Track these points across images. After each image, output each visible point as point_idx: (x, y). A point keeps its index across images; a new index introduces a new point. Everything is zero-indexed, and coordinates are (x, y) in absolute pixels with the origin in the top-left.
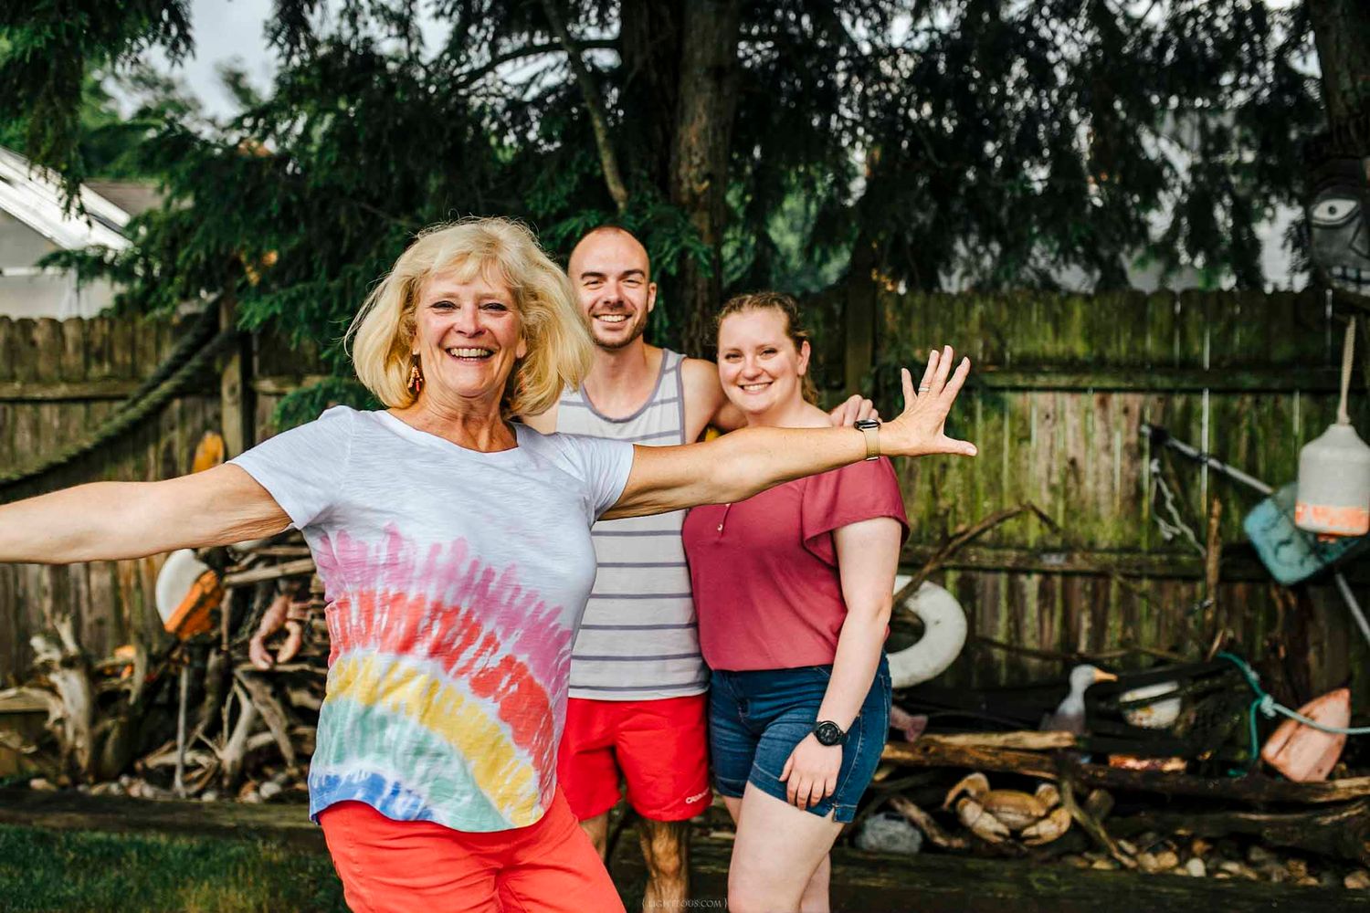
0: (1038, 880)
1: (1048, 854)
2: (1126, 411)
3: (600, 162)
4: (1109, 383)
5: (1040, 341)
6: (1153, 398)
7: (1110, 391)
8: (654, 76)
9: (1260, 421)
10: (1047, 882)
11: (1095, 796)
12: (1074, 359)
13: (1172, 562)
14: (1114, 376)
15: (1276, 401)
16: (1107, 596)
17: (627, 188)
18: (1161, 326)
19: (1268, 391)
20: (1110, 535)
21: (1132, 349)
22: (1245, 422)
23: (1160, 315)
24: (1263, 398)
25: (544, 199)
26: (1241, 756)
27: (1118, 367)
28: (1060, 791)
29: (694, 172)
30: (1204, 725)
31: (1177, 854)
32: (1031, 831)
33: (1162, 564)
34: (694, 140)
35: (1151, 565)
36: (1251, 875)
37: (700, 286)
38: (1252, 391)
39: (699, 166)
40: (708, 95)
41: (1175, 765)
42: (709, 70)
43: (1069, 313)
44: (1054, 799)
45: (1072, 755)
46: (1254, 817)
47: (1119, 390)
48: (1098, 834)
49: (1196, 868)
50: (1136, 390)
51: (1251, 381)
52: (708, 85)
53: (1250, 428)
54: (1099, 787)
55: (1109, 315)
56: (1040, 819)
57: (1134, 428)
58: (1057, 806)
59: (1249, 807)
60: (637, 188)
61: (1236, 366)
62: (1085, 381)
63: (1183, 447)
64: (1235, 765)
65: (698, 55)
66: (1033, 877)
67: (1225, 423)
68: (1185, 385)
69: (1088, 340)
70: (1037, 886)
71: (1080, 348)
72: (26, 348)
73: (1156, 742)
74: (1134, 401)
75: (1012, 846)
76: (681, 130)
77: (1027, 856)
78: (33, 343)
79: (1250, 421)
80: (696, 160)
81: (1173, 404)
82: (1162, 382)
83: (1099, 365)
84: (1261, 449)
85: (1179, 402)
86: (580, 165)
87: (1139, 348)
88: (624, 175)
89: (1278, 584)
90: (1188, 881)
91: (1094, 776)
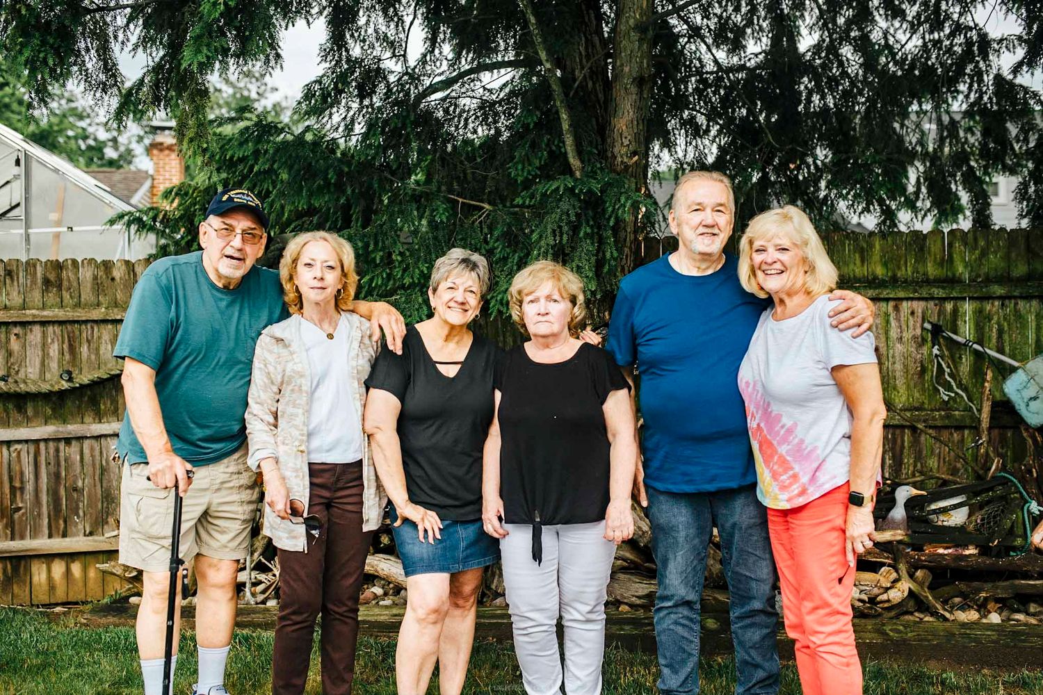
0: (891, 630)
1: (893, 613)
2: (913, 313)
3: (564, 142)
4: (901, 294)
5: (851, 266)
6: (931, 304)
7: (901, 299)
8: (590, 84)
9: (1005, 319)
10: (899, 632)
11: (919, 573)
12: (875, 278)
13: (948, 417)
14: (904, 289)
15: (1016, 304)
16: (903, 441)
17: (582, 162)
18: (935, 255)
19: (1010, 298)
20: (904, 399)
21: (916, 271)
22: (995, 318)
23: (934, 247)
24: (1007, 302)
25: (523, 170)
26: (1019, 541)
27: (906, 283)
28: (897, 571)
29: (624, 150)
30: (989, 523)
31: (978, 611)
32: (884, 597)
33: (941, 417)
34: (624, 128)
35: (934, 419)
36: (1033, 621)
37: (629, 230)
38: (999, 298)
39: (628, 145)
40: (634, 97)
41: (971, 551)
42: (634, 79)
43: (871, 246)
44: (894, 575)
45: (901, 547)
46: (1032, 582)
47: (907, 299)
48: (927, 597)
49: (995, 618)
50: (919, 299)
51: (999, 290)
52: (634, 89)
53: (998, 323)
54: (923, 567)
55: (899, 248)
56: (887, 589)
57: (918, 325)
58: (896, 581)
59: (1027, 576)
60: (589, 160)
61: (988, 281)
62: (884, 294)
63: (954, 337)
64: (1014, 549)
65: (627, 69)
66: (887, 628)
67: (981, 320)
68: (954, 294)
69: (885, 265)
70: (891, 634)
71: (880, 271)
72: (107, 283)
73: (957, 536)
74: (919, 306)
75: (870, 608)
76: (614, 121)
77: (880, 615)
78: (113, 279)
79: (999, 318)
80: (626, 142)
81: (945, 307)
82: (939, 292)
83: (894, 281)
84: (1006, 337)
85: (949, 306)
86: (547, 145)
87: (921, 270)
88: (580, 153)
89: (1028, 427)
90: (991, 626)
91: (919, 559)
